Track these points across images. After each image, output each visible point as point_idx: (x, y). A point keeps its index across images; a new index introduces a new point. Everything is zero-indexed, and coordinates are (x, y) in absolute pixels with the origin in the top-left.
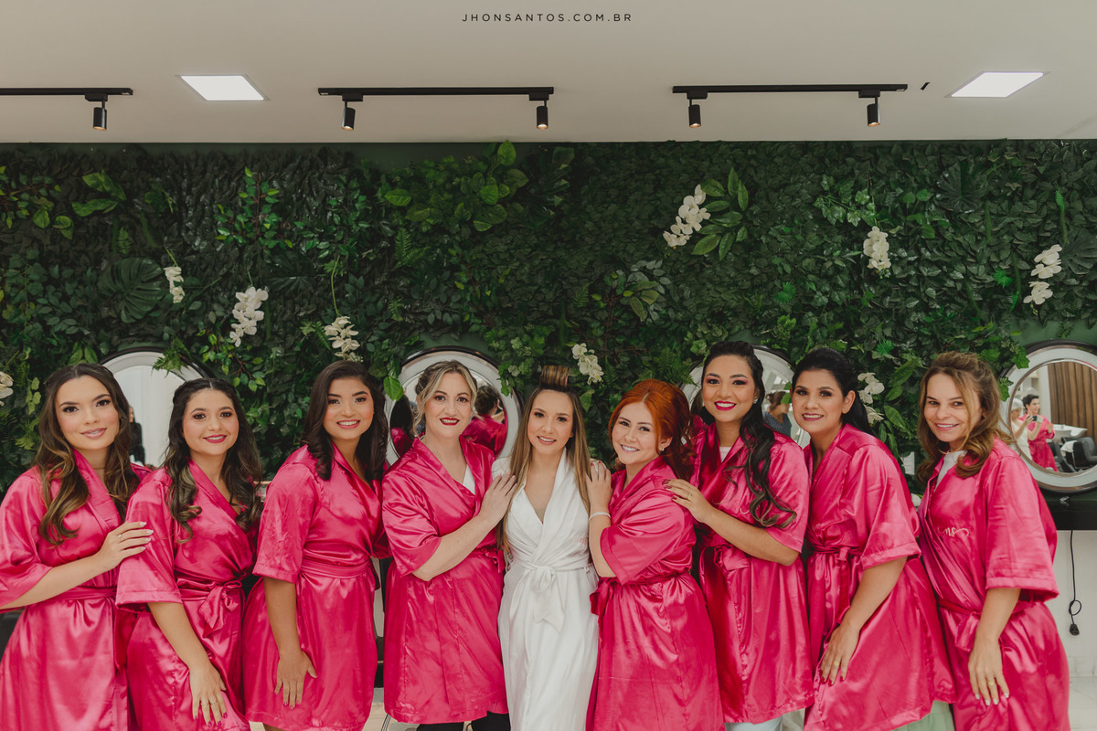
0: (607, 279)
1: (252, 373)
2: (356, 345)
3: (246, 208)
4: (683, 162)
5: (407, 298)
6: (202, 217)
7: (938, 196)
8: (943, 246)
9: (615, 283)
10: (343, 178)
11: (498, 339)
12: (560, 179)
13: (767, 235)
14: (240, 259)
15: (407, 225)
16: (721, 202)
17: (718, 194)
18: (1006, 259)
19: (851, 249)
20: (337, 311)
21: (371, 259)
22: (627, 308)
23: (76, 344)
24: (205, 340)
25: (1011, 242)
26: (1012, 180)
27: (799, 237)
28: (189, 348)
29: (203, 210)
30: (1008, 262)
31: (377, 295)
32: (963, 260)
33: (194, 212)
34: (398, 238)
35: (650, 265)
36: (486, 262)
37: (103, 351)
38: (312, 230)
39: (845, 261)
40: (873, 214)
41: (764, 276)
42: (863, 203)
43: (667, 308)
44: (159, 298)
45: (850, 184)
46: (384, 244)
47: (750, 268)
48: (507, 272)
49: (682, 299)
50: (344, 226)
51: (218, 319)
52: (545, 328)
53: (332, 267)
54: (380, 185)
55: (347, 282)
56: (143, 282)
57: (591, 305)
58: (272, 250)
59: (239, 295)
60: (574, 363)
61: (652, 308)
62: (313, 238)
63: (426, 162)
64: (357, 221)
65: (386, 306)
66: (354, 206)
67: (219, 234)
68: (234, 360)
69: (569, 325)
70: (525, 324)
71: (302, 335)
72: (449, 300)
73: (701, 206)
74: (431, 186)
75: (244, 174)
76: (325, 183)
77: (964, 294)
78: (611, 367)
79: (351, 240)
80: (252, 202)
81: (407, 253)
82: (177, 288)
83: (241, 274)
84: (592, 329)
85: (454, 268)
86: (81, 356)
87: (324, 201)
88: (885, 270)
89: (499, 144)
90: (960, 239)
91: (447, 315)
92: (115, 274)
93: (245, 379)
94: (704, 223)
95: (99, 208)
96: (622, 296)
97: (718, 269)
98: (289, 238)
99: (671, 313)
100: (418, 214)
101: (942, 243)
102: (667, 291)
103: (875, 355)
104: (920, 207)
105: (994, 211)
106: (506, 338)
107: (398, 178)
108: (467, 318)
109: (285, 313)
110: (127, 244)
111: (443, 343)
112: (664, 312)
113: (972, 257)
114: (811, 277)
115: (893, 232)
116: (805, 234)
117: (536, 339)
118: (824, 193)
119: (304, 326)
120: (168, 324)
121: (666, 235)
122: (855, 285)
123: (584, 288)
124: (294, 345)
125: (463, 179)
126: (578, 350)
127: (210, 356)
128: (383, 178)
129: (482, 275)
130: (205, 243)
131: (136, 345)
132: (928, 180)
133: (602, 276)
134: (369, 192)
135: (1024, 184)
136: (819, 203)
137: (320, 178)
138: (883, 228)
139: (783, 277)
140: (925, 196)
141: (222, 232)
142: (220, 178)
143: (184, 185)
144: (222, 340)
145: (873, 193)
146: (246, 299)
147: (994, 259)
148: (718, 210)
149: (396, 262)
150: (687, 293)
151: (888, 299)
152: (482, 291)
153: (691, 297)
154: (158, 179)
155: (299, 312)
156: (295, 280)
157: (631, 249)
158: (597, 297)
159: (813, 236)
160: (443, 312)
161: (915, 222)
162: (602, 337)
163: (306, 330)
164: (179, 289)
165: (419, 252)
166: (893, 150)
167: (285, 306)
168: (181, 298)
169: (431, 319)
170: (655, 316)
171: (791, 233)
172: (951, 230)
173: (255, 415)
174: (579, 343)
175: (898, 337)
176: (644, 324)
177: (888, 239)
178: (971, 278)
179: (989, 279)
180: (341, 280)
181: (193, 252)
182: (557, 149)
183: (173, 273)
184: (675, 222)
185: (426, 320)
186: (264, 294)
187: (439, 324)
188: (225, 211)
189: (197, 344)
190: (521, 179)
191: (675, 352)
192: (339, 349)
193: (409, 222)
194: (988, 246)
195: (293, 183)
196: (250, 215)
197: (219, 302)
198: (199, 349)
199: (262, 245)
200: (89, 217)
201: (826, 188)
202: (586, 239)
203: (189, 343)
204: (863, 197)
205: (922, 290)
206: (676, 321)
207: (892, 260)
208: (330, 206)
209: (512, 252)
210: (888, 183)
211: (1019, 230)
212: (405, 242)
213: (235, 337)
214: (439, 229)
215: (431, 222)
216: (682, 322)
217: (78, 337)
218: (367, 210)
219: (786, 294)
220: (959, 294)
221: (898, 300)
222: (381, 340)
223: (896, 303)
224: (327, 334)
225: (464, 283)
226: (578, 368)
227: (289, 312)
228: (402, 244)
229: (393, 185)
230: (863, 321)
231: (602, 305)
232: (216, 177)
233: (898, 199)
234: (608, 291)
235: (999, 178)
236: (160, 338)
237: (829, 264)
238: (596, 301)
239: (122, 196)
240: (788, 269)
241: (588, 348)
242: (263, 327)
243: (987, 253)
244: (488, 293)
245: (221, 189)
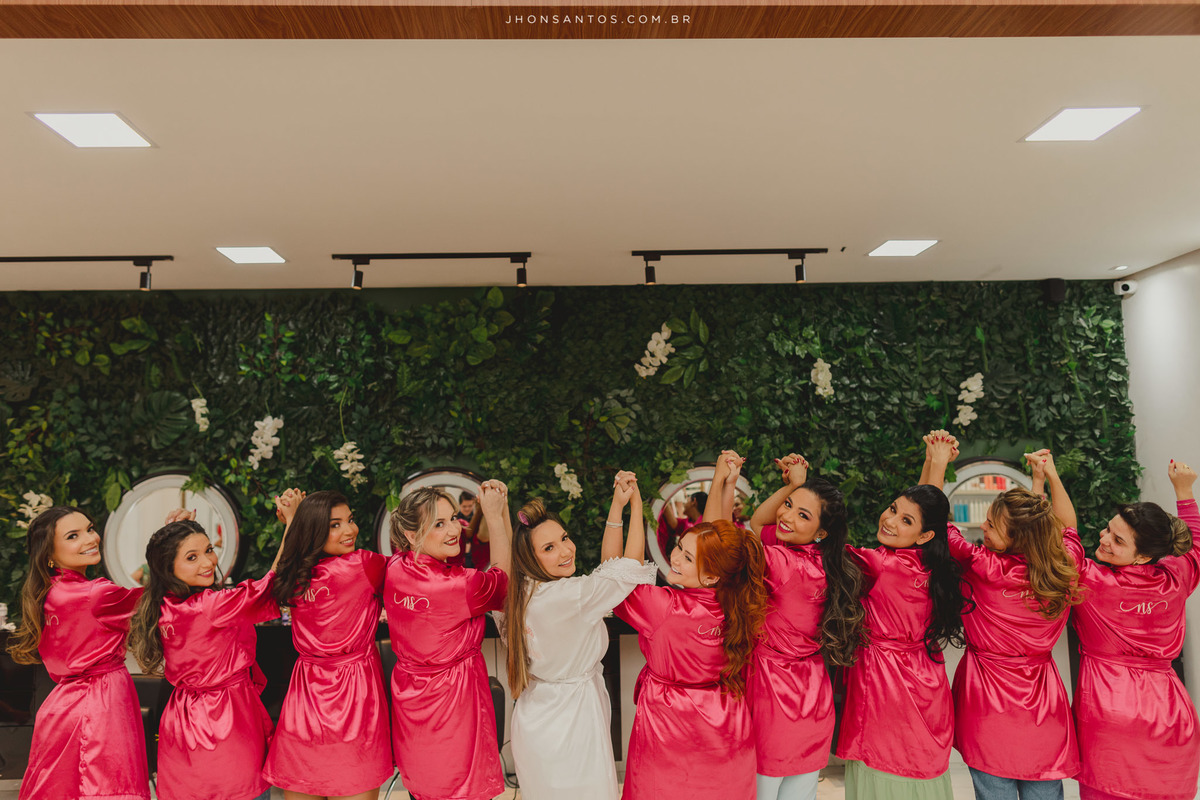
0: (585, 406)
1: (268, 493)
2: (361, 467)
3: (264, 346)
4: (651, 302)
5: (408, 424)
6: (225, 355)
7: (875, 331)
8: (881, 374)
9: (593, 409)
10: (352, 320)
11: (488, 460)
12: (541, 321)
13: (726, 366)
14: (258, 392)
15: (408, 360)
16: (685, 337)
17: (683, 330)
18: (936, 386)
19: (801, 378)
20: (345, 437)
21: (376, 390)
22: (603, 432)
23: (110, 469)
24: (226, 464)
25: (940, 370)
26: (939, 316)
27: (754, 368)
28: (212, 471)
29: (227, 349)
30: (939, 388)
31: (381, 422)
32: (899, 387)
33: (219, 349)
34: (399, 371)
35: (623, 393)
36: (477, 392)
37: (135, 474)
38: (323, 365)
39: (793, 389)
40: (818, 347)
41: (725, 402)
42: (809, 337)
43: (638, 432)
44: (186, 427)
45: (796, 323)
46: (387, 376)
47: (712, 395)
48: (496, 401)
49: (652, 423)
50: (352, 362)
51: (239, 445)
52: (530, 450)
53: (341, 398)
54: (384, 326)
55: (354, 410)
56: (172, 413)
57: (572, 429)
58: (287, 384)
59: (257, 424)
60: (556, 481)
61: (624, 431)
62: (323, 372)
63: (424, 306)
64: (364, 357)
65: (388, 431)
66: (361, 344)
67: (240, 370)
68: (252, 481)
69: (551, 447)
70: (513, 446)
71: (313, 458)
72: (445, 425)
73: (667, 342)
74: (429, 326)
75: (264, 318)
76: (335, 323)
77: (900, 416)
78: (589, 485)
79: (358, 373)
80: (270, 342)
81: (408, 386)
82: (203, 419)
83: (259, 405)
84: (572, 450)
85: (449, 398)
86: (114, 479)
87: (334, 339)
88: (829, 396)
89: (489, 288)
90: (896, 368)
91: (442, 439)
92: (147, 406)
93: (262, 498)
94: (670, 356)
95: (134, 347)
96: (598, 421)
97: (684, 396)
98: (303, 372)
99: (642, 436)
100: (416, 351)
101: (879, 372)
102: (638, 416)
103: (823, 472)
104: (860, 341)
105: (924, 343)
106: (495, 459)
107: (399, 319)
108: (460, 443)
109: (298, 438)
110: (158, 378)
111: (440, 464)
112: (635, 435)
113: (907, 384)
114: (765, 403)
115: (835, 363)
116: (759, 365)
117: (522, 460)
118: (775, 329)
119: (315, 450)
120: (194, 451)
121: (637, 366)
122: (803, 410)
123: (565, 414)
124: (306, 467)
125: (457, 319)
126: (560, 469)
127: (231, 478)
128: (387, 321)
129: (475, 403)
130: (228, 377)
131: (163, 469)
132: (866, 317)
133: (580, 403)
134: (374, 332)
135: (950, 321)
136: (772, 337)
137: (331, 318)
138: (827, 359)
139: (740, 403)
140: (863, 331)
141: (243, 368)
142: (243, 319)
143: (210, 326)
144: (242, 463)
145: (818, 329)
146: (264, 428)
147: (925, 385)
148: (682, 344)
149: (397, 392)
150: (656, 417)
151: (834, 422)
152: (474, 418)
153: (660, 421)
154: (187, 322)
155: (311, 438)
156: (306, 410)
157: (607, 379)
158: (576, 422)
159: (765, 366)
160: (439, 437)
161: (855, 354)
162: (581, 457)
163: (317, 454)
164: (205, 420)
165: (417, 386)
166: (835, 291)
167: (298, 432)
168: (206, 427)
169: (428, 443)
170: (628, 439)
171: (748, 364)
172: (887, 360)
173: (271, 531)
174: (561, 463)
175: (844, 455)
176: (618, 446)
177: (831, 370)
178: (907, 402)
179: (922, 403)
180: (348, 409)
181: (217, 386)
182: (540, 292)
183: (199, 405)
184: (644, 355)
185: (424, 444)
186: (279, 423)
187: (436, 448)
188: (247, 349)
189: (219, 467)
190: (508, 319)
191: (646, 470)
192: (347, 471)
193: (410, 357)
194: (920, 374)
195: (307, 324)
196: (268, 353)
197: (239, 430)
198: (220, 472)
199: (278, 379)
200: (125, 355)
201: (777, 324)
202: (567, 370)
203: (211, 466)
204: (809, 332)
205: (863, 413)
206: (647, 442)
207: (835, 387)
208: (339, 343)
209: (501, 382)
210: (831, 321)
211: (947, 360)
212: (406, 375)
213: (254, 461)
214: (436, 363)
215: (428, 356)
216: (653, 443)
217: (113, 462)
218: (372, 347)
219: (744, 418)
220: (896, 416)
221: (843, 422)
222: (384, 462)
223: (841, 425)
224: (336, 457)
225: (457, 412)
226: (560, 485)
227: (302, 438)
228: (403, 377)
229: (395, 325)
230: (812, 441)
231: (581, 429)
232: (238, 318)
233: (840, 334)
234: (586, 417)
235: (928, 315)
236: (186, 462)
237: (779, 392)
238: (575, 426)
239: (155, 337)
240: (745, 396)
241: (568, 467)
242: (278, 451)
243: (919, 380)
244: (479, 420)
245: (242, 329)
